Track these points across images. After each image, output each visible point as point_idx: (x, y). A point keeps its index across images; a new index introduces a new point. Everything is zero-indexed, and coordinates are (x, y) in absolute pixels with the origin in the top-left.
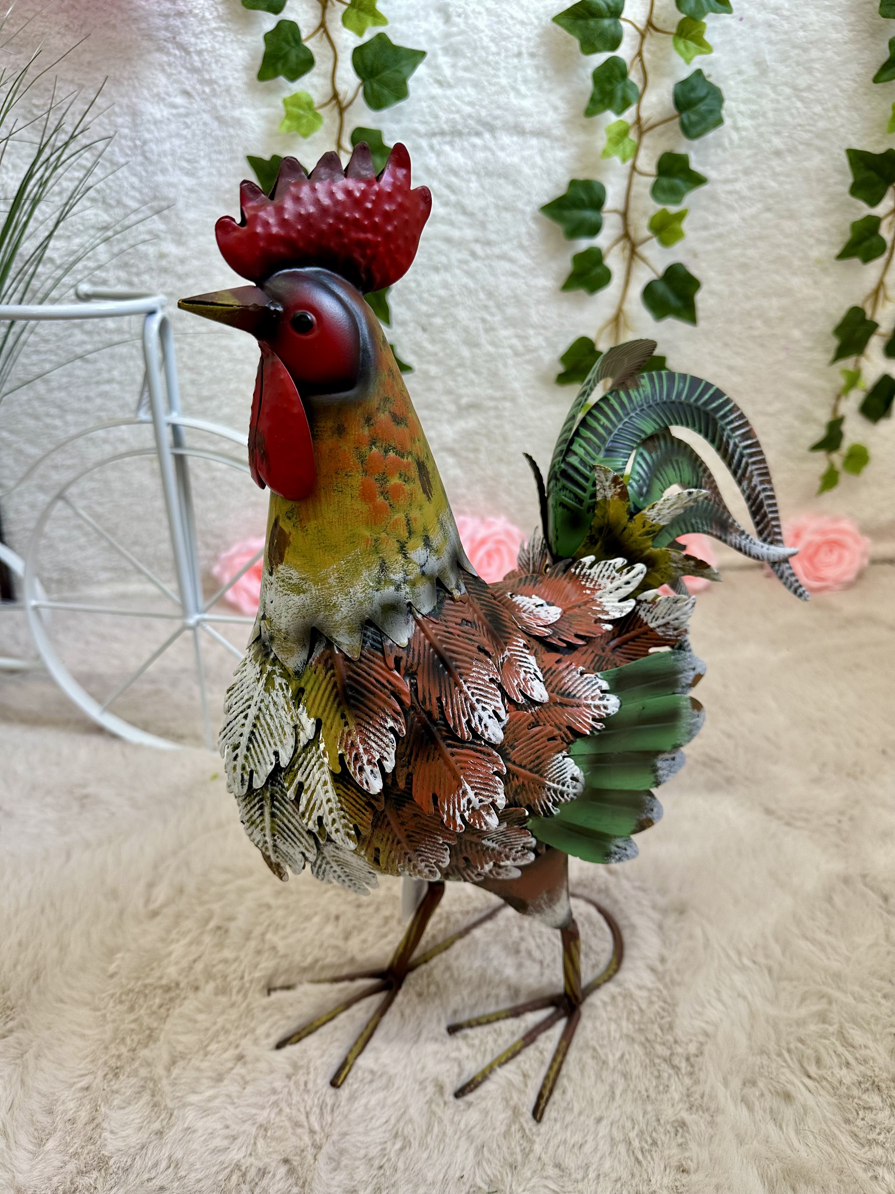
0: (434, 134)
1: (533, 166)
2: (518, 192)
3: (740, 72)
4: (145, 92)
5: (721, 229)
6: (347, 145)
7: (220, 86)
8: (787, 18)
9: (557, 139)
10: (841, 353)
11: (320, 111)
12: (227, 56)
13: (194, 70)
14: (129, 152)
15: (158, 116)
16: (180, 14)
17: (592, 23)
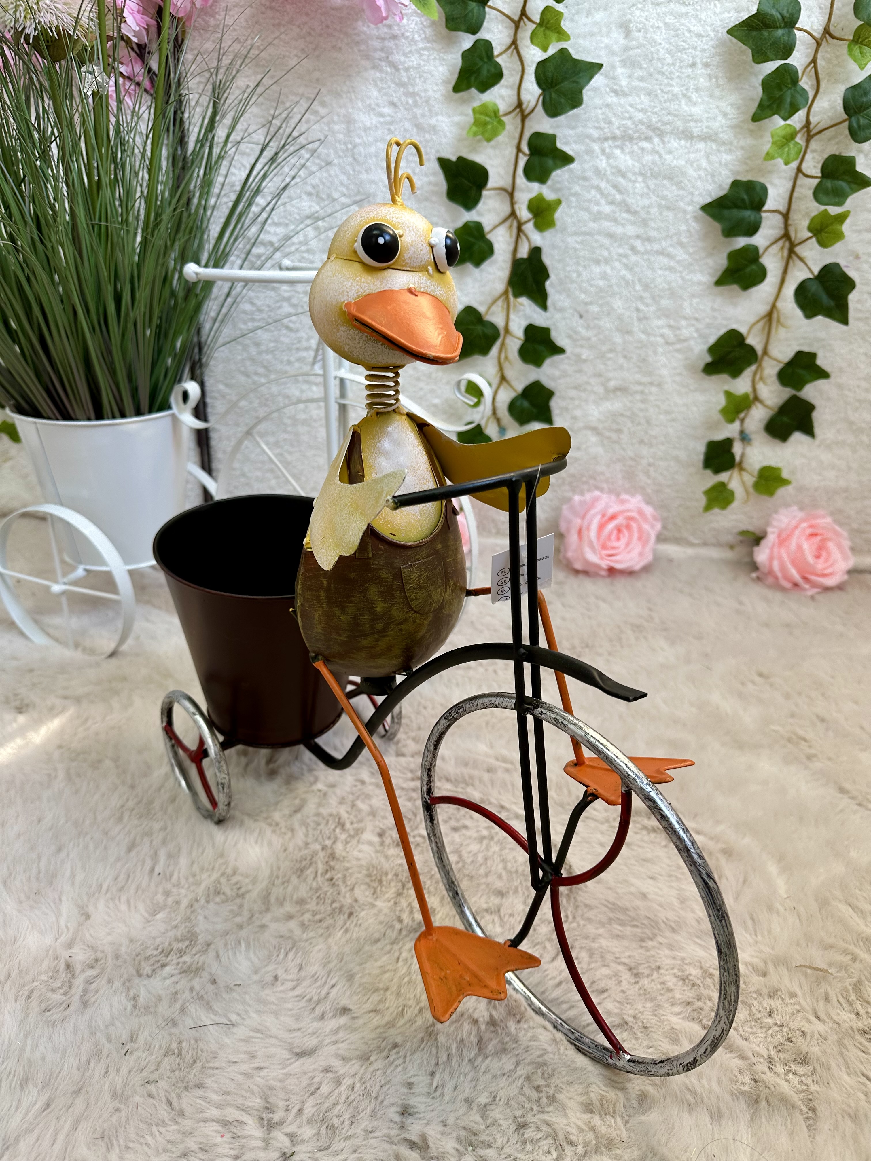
0: (606, 139)
1: (699, 168)
2: (681, 192)
4: (360, 104)
6: (525, 148)
7: (421, 98)
9: (724, 143)
11: (504, 119)
12: (429, 72)
13: (402, 84)
14: (341, 154)
15: (368, 124)
16: (394, 37)
17: (765, 33)
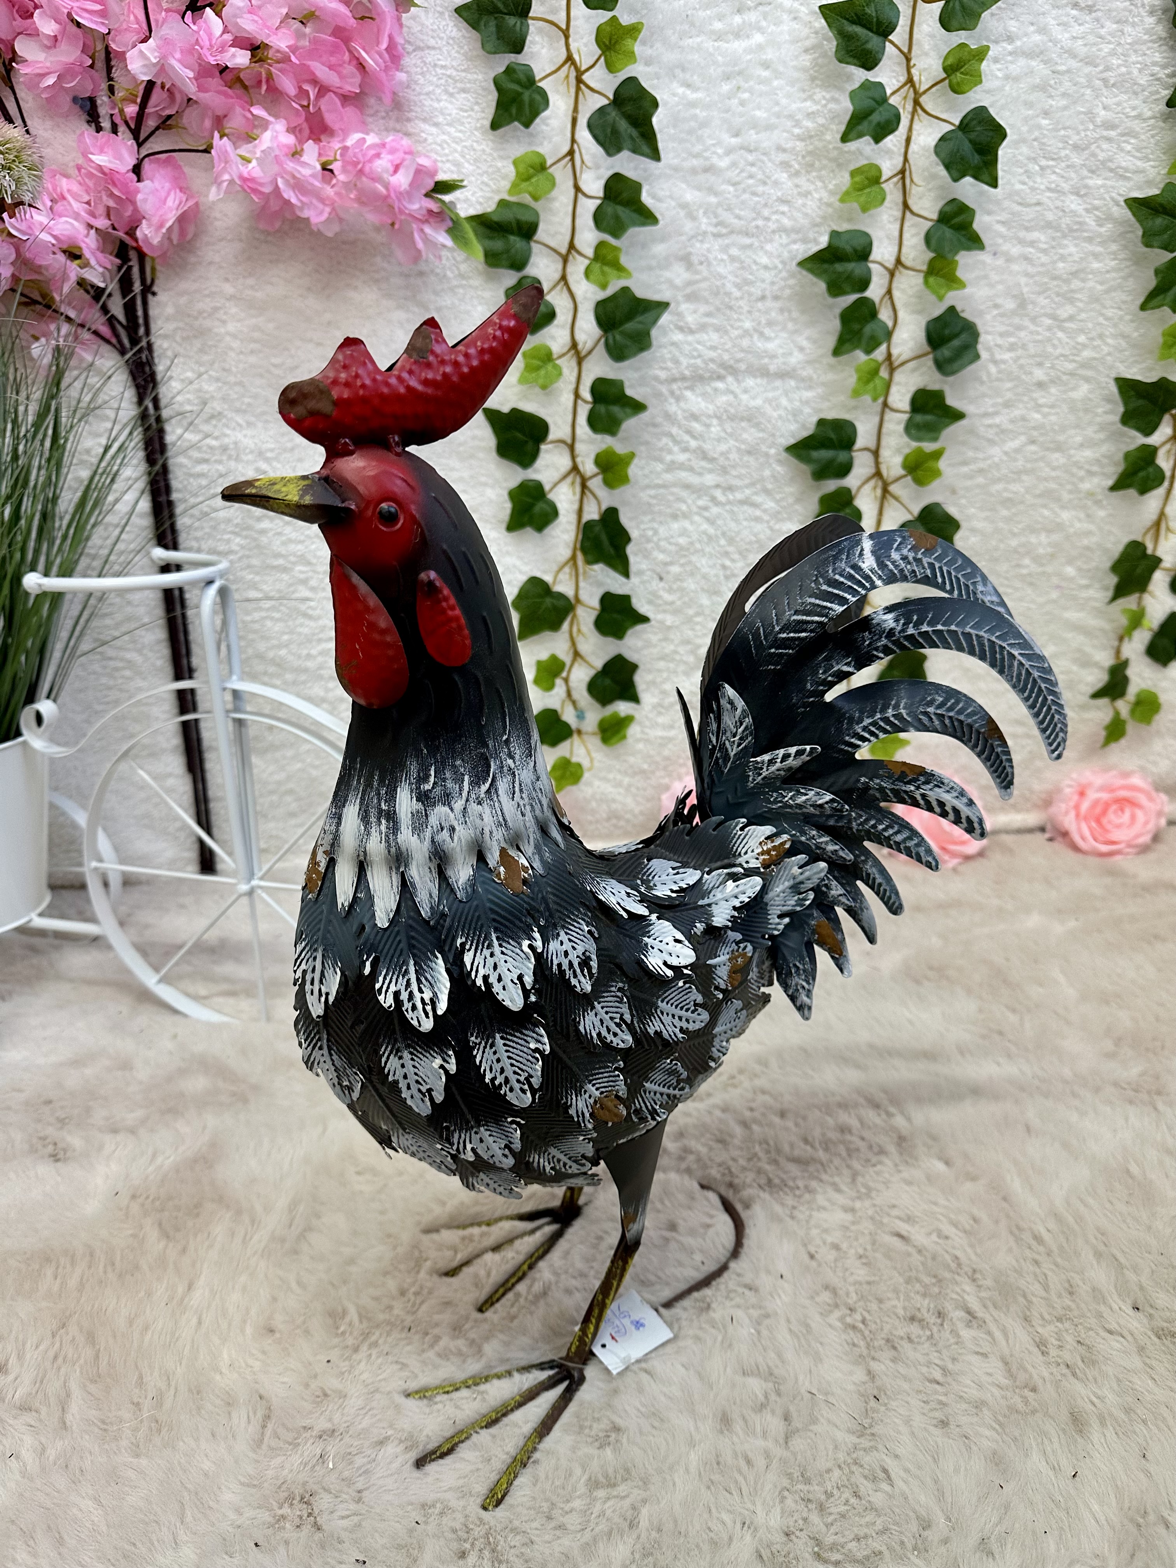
0: (674, 380)
1: (779, 407)
2: (761, 435)
3: (996, 306)
5: (981, 465)
6: (586, 394)
8: (1044, 251)
10: (1120, 592)
11: (559, 362)
17: (839, 267)
